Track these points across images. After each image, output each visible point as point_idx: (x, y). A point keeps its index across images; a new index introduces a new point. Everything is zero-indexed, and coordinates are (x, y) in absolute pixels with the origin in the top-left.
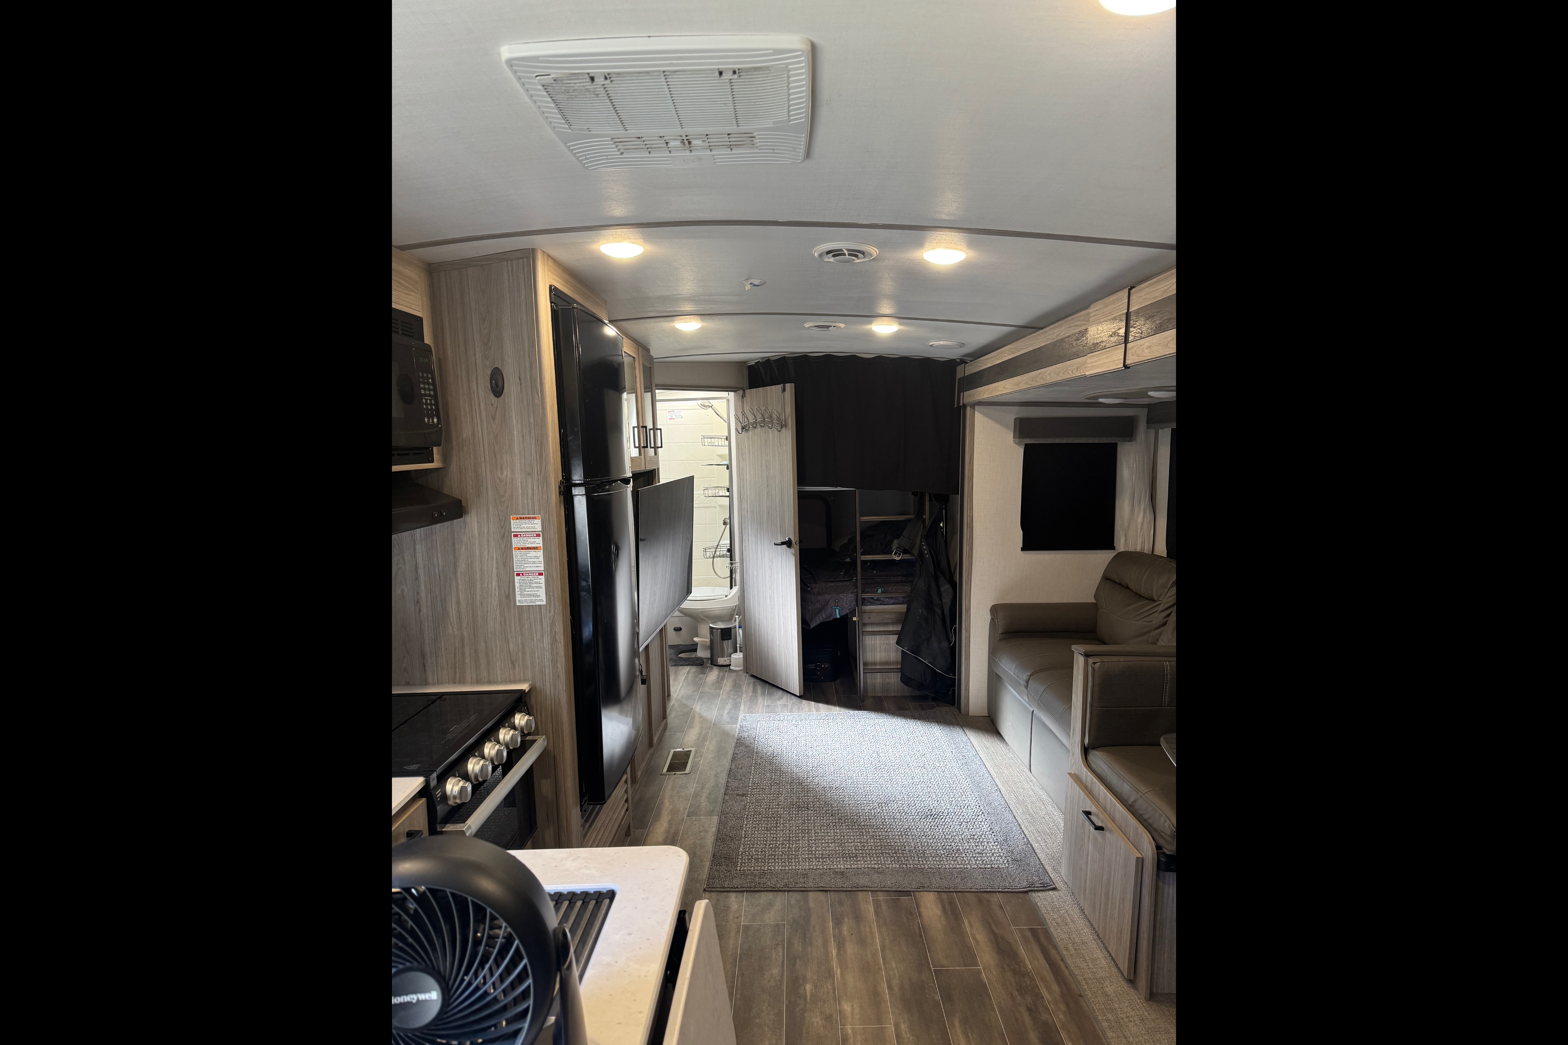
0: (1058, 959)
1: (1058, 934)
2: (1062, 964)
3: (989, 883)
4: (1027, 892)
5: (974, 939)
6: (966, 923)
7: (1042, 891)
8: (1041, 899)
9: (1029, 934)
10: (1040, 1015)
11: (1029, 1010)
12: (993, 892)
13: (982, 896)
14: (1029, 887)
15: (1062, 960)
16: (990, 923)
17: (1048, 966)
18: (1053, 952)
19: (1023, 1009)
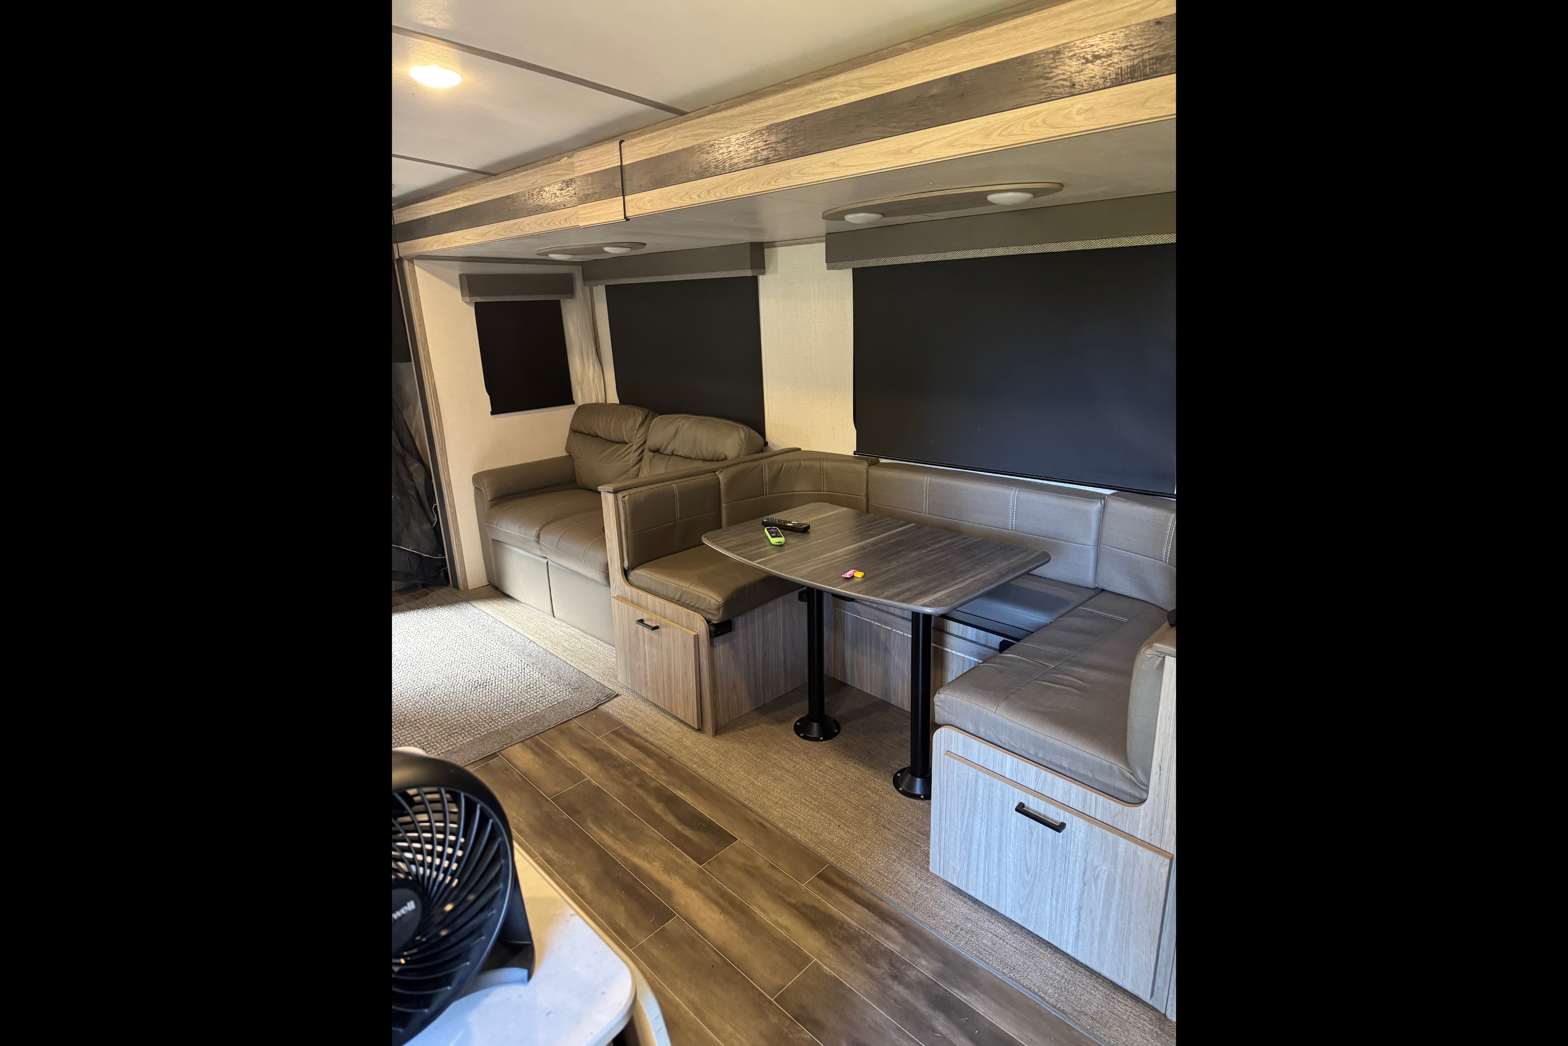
0: (643, 741)
1: (635, 726)
2: (647, 744)
3: (563, 715)
4: (596, 708)
5: (572, 760)
6: (559, 753)
7: (608, 701)
8: (609, 708)
9: (613, 736)
10: (649, 784)
11: (640, 786)
12: (569, 720)
13: (562, 728)
14: (597, 703)
15: (647, 741)
16: (578, 744)
17: (638, 750)
18: (637, 739)
19: (635, 788)
